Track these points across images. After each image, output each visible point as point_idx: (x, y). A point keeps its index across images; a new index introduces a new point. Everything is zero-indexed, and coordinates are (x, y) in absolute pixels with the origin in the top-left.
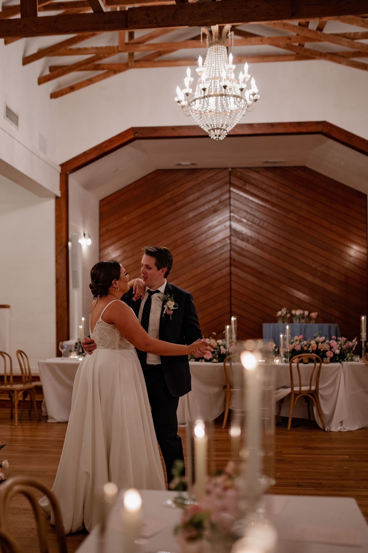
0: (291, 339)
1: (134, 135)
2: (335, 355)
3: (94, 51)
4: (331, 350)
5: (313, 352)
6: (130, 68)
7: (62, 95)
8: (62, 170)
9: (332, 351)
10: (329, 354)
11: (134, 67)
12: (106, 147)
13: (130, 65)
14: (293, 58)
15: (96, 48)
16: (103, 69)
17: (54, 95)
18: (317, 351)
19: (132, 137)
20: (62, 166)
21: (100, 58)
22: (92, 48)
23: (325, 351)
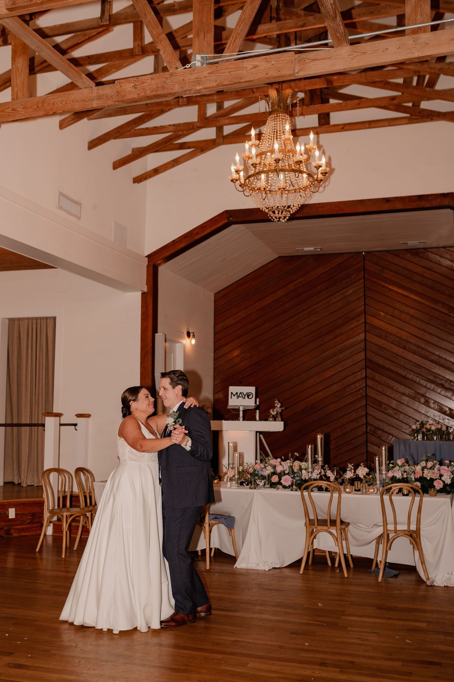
0: (389, 463)
1: (228, 218)
2: (445, 485)
3: (172, 128)
4: (440, 479)
5: (416, 480)
6: (219, 145)
7: (146, 179)
8: (149, 262)
9: (442, 480)
10: (438, 485)
11: (223, 143)
12: (197, 234)
13: (218, 141)
14: (406, 121)
15: (174, 125)
16: (189, 148)
17: (138, 180)
18: (421, 479)
19: (226, 221)
20: (149, 257)
21: (179, 137)
22: (170, 125)
23: (432, 480)
